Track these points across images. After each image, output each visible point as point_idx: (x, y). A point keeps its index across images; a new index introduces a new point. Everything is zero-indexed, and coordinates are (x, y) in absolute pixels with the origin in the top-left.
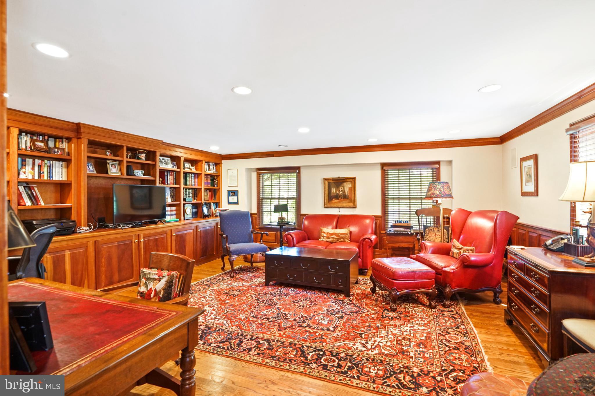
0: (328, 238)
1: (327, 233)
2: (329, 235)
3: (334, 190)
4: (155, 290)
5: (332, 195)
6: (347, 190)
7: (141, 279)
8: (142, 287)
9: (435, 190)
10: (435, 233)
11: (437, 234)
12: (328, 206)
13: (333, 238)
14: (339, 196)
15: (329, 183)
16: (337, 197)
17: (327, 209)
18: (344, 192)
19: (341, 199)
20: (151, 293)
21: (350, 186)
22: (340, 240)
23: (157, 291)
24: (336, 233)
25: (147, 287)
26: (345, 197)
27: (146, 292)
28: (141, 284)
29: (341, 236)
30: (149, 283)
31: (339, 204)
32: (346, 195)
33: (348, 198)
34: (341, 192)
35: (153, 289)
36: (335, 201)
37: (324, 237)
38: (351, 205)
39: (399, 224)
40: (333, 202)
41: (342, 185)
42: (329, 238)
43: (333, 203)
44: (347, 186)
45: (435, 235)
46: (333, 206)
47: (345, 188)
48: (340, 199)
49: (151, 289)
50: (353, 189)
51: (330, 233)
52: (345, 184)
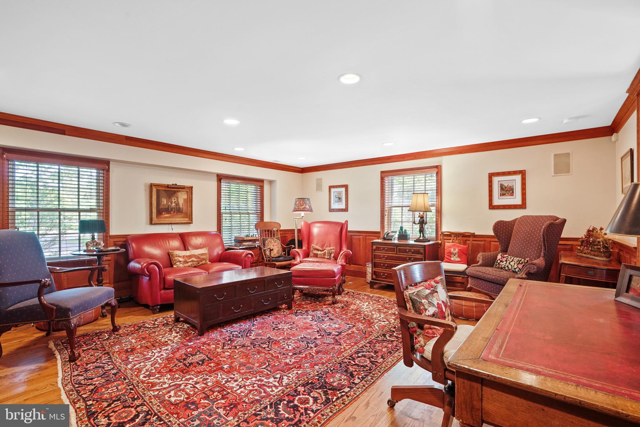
0: (186, 262)
1: (184, 256)
2: (186, 259)
3: (164, 201)
4: (443, 302)
5: (161, 207)
6: (181, 202)
7: (422, 303)
8: (430, 309)
9: (306, 205)
10: (272, 244)
11: (274, 244)
12: (156, 222)
13: (193, 261)
14: (172, 209)
15: (158, 191)
16: (168, 210)
17: (153, 227)
18: (177, 204)
19: (174, 212)
20: (442, 308)
21: (185, 197)
22: (201, 263)
23: (445, 301)
24: (194, 255)
25: (434, 305)
26: (179, 211)
27: (437, 310)
28: (426, 307)
29: (203, 257)
30: (431, 300)
31: (171, 219)
32: (179, 208)
33: (182, 212)
34: (174, 204)
35: (440, 302)
36: (166, 215)
37: (180, 261)
38: (186, 220)
39: (248, 238)
40: (163, 216)
41: (176, 195)
42: (188, 263)
43: (162, 218)
44: (182, 197)
45: (273, 246)
46: (163, 222)
47: (179, 199)
48: (172, 212)
49: (438, 304)
50: (190, 201)
51: (186, 256)
52: (179, 194)
